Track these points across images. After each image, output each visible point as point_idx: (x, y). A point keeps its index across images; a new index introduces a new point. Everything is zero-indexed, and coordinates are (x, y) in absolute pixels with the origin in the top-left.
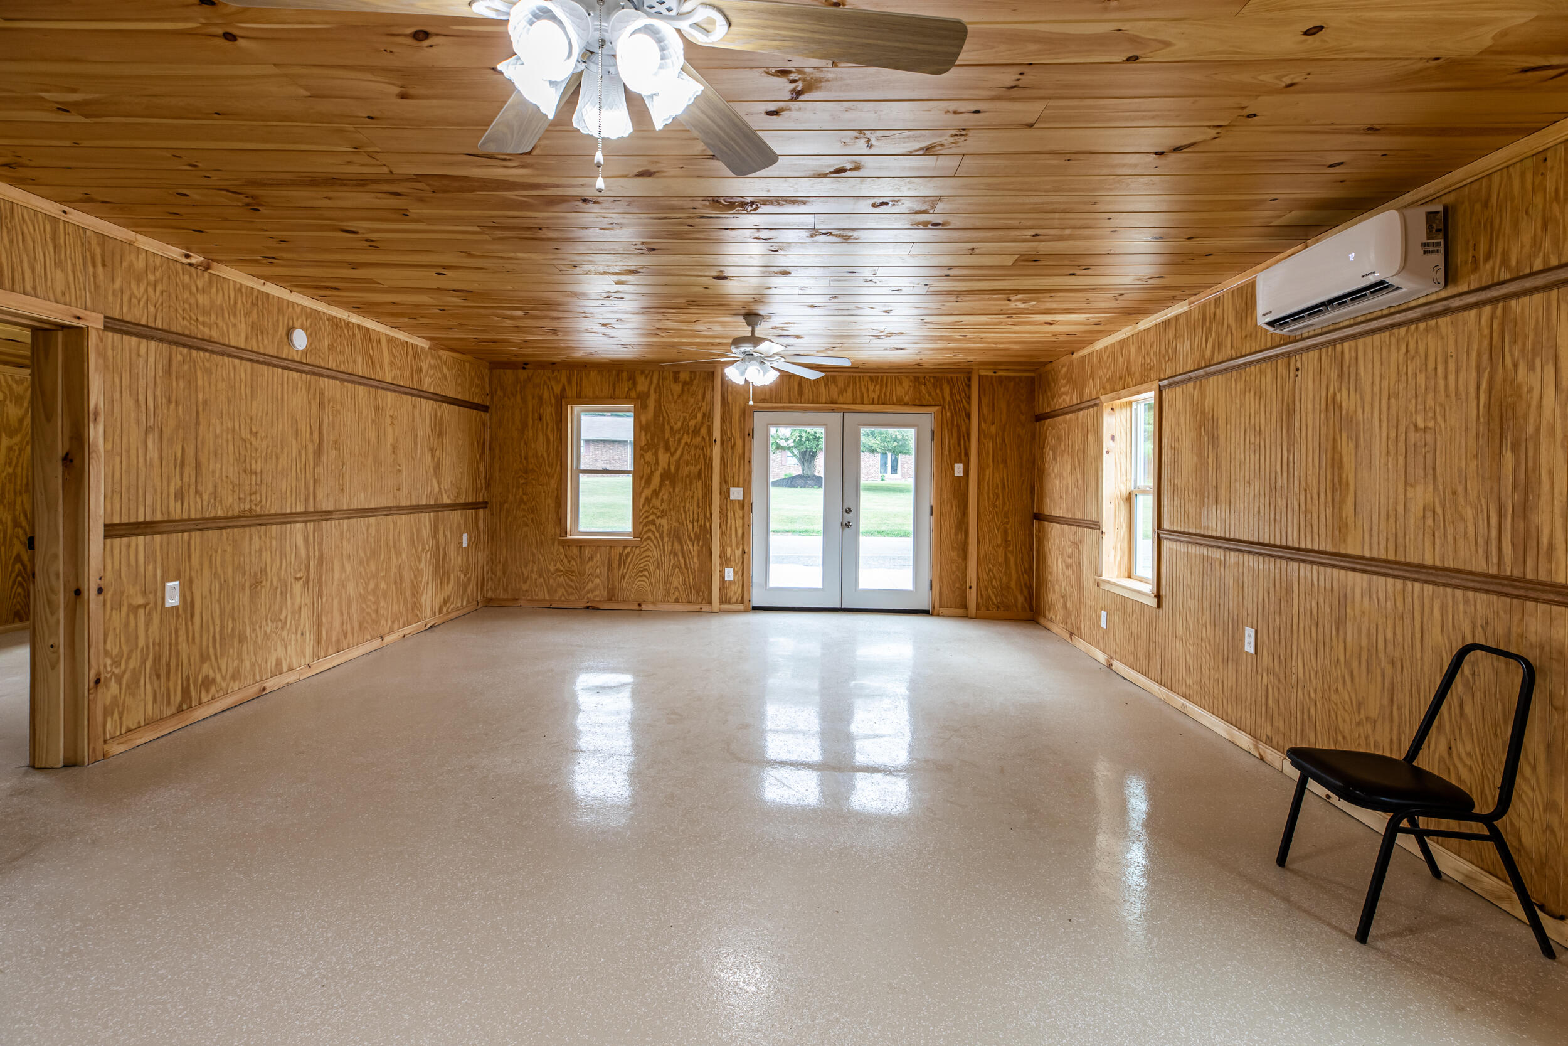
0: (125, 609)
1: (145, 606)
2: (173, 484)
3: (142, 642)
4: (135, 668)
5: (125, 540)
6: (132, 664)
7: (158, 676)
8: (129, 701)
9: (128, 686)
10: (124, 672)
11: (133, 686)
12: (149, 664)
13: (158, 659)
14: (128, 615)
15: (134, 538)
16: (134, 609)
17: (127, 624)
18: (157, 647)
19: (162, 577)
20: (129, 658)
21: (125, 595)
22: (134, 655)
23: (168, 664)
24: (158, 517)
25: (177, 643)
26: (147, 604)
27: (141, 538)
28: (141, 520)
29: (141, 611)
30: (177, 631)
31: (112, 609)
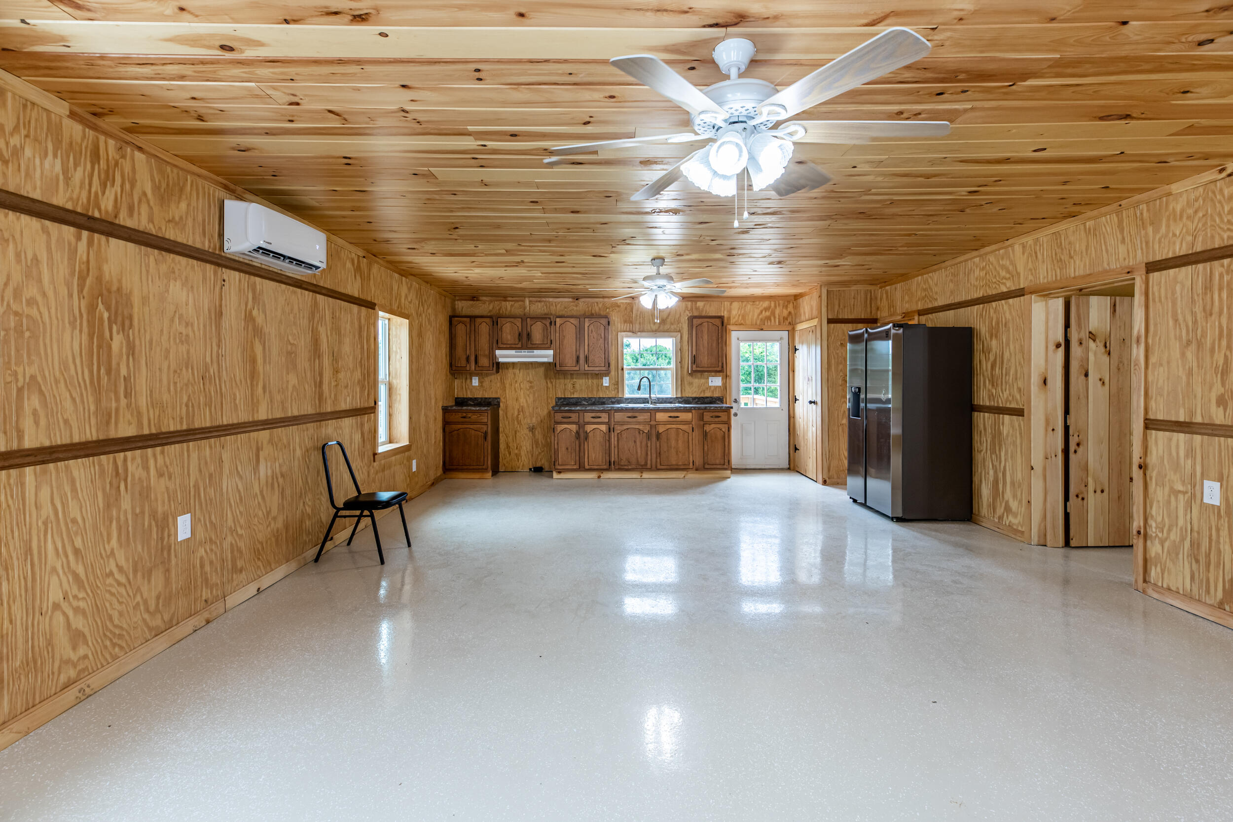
0: (1167, 489)
1: (1184, 493)
2: (1214, 390)
3: (1181, 522)
4: (1174, 541)
5: (1167, 433)
6: (1173, 536)
7: (1197, 561)
8: (1169, 564)
9: (1168, 552)
10: (1166, 539)
11: (1173, 554)
12: (1187, 544)
13: (1195, 545)
14: (1170, 496)
15: (1175, 434)
16: (1176, 493)
17: (1169, 502)
18: (1196, 535)
19: (1202, 474)
20: (1169, 530)
21: (1168, 478)
22: (1175, 529)
23: (1208, 555)
24: (1198, 419)
25: (1218, 542)
26: (1186, 492)
27: (1182, 435)
28: (1182, 419)
29: (1181, 496)
30: (1218, 530)
31: (1156, 484)
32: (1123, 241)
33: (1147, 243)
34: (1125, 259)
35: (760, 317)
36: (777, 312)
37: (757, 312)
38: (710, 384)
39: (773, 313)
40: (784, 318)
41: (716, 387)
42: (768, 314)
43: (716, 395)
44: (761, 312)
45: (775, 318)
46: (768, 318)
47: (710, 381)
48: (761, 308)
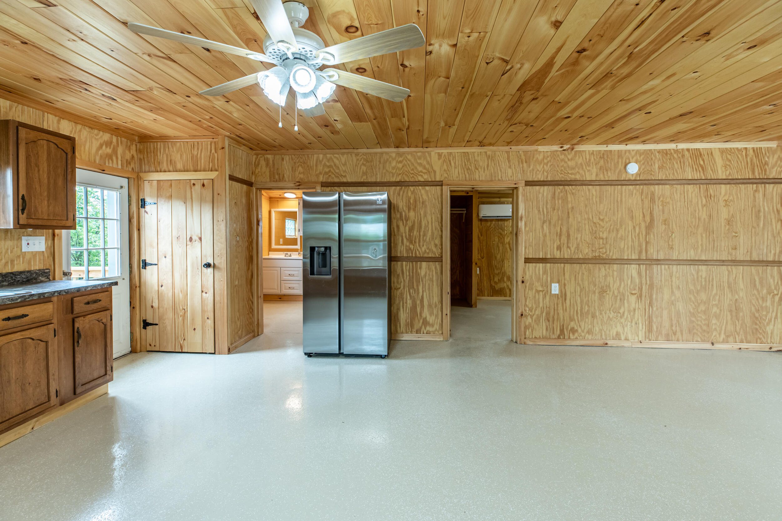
0: (534, 291)
1: (543, 291)
2: (556, 243)
3: (541, 305)
4: (538, 315)
5: (534, 264)
6: (537, 313)
7: (549, 321)
8: (536, 326)
9: (535, 321)
10: (534, 315)
11: (538, 321)
12: (544, 314)
13: (548, 314)
14: (535, 293)
15: (538, 264)
16: (538, 292)
17: (535, 297)
18: (548, 309)
19: (551, 281)
20: (536, 310)
21: (534, 285)
22: (538, 309)
23: (553, 317)
24: (549, 256)
25: (558, 310)
26: (544, 291)
27: (541, 265)
28: (541, 257)
29: (541, 293)
30: (557, 304)
31: (529, 290)
32: (510, 167)
33: (523, 171)
34: (511, 177)
35: (100, 152)
36: (120, 151)
37: (96, 144)
38: (25, 249)
39: (115, 151)
40: (127, 160)
41: (34, 254)
42: (109, 151)
43: (36, 266)
44: (101, 146)
45: (117, 158)
46: (110, 157)
47: (24, 243)
48: (101, 141)
